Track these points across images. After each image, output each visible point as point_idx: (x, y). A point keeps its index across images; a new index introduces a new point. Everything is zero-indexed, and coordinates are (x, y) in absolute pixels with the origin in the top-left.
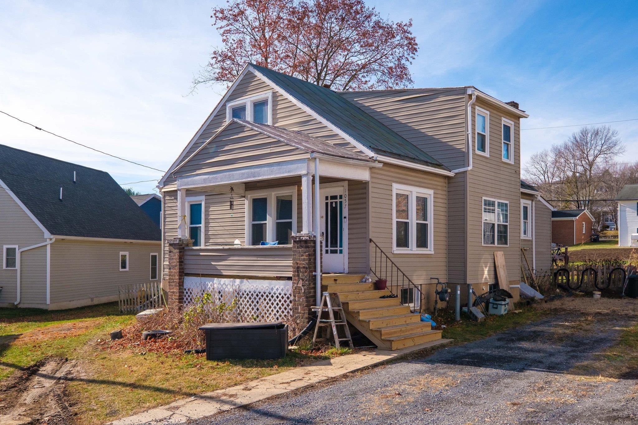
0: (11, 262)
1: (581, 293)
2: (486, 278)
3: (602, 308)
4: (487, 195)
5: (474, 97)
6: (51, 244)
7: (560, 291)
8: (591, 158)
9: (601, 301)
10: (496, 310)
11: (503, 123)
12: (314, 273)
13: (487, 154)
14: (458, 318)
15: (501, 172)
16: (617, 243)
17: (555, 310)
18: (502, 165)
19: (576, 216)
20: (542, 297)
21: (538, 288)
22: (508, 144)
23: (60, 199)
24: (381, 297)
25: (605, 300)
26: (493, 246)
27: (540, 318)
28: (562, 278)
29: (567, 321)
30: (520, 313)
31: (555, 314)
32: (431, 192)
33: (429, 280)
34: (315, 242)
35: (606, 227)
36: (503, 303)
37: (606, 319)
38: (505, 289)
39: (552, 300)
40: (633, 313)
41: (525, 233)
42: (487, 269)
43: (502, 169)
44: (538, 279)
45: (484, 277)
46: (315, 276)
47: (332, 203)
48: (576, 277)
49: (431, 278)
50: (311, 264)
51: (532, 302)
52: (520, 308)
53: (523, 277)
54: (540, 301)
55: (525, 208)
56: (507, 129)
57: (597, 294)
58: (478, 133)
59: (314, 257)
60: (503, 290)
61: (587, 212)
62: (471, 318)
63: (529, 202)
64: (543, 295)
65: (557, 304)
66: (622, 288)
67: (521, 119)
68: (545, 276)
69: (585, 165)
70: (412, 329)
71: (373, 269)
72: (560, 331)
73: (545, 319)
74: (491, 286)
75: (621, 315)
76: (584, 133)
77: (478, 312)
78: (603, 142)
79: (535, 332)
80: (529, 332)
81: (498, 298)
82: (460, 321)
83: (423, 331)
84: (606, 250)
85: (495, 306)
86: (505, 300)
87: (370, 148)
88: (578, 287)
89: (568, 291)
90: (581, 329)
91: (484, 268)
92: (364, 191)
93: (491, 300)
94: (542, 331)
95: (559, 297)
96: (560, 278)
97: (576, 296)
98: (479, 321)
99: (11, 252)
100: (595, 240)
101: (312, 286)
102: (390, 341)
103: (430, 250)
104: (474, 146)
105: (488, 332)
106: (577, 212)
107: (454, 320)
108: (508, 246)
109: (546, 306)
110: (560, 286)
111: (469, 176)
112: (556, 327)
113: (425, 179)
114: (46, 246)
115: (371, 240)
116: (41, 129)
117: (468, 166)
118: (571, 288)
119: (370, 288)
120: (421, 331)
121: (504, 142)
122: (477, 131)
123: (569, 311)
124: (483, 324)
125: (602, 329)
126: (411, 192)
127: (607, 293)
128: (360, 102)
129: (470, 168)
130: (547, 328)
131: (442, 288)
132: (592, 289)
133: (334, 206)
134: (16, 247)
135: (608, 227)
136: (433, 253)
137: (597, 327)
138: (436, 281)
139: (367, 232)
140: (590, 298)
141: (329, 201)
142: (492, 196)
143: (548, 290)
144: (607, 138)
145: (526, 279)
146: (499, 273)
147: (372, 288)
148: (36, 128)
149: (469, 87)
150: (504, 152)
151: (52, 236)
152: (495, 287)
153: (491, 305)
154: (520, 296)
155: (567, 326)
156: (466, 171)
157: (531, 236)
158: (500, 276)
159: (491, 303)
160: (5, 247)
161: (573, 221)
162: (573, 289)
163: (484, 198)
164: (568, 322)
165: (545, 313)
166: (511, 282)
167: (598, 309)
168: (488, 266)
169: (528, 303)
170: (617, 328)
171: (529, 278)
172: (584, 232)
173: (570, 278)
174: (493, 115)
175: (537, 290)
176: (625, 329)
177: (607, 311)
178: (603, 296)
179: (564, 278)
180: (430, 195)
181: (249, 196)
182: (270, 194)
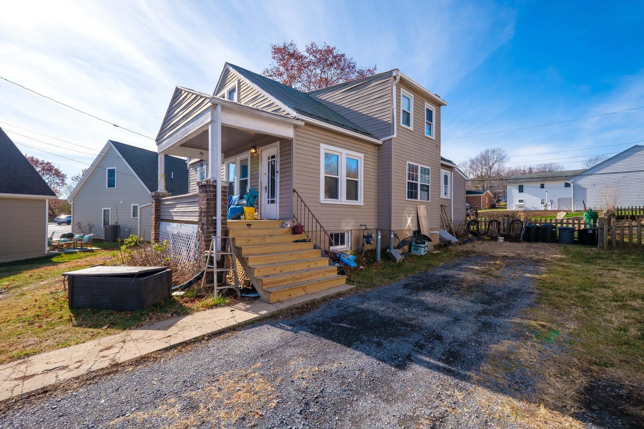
0: (135, 214)
1: (488, 238)
2: (409, 226)
3: (508, 251)
4: (411, 160)
5: (398, 78)
7: (472, 236)
8: (491, 164)
9: (505, 244)
10: (416, 251)
11: (426, 107)
12: (214, 218)
13: (411, 128)
14: (379, 259)
15: (424, 144)
16: (507, 208)
17: (467, 252)
18: (425, 139)
19: (482, 193)
20: (457, 241)
21: (454, 234)
22: (430, 124)
23: (172, 179)
24: (294, 242)
25: (508, 243)
26: (417, 200)
27: (453, 259)
28: (474, 227)
29: (476, 264)
30: (438, 253)
31: (467, 256)
32: (362, 155)
33: (359, 227)
34: (215, 187)
35: (499, 201)
36: (423, 245)
37: (514, 263)
38: (426, 234)
39: (465, 243)
40: (537, 257)
41: (445, 194)
42: (410, 218)
43: (425, 141)
44: (455, 227)
45: (407, 225)
46: (215, 220)
48: (483, 227)
49: (361, 225)
50: (210, 209)
51: (448, 245)
52: (438, 250)
53: (443, 226)
54: (455, 244)
55: (446, 177)
56: (430, 112)
57: (501, 239)
58: (403, 111)
59: (214, 202)
60: (424, 235)
61: (488, 191)
62: (391, 259)
63: (449, 172)
64: (458, 239)
65: (468, 247)
66: (520, 235)
67: (441, 107)
68: (460, 225)
69: (487, 168)
70: (310, 276)
71: (296, 216)
72: (470, 277)
73: (457, 261)
74: (415, 232)
75: (527, 259)
76: (487, 151)
77: (398, 255)
78: (497, 156)
79: (444, 277)
80: (439, 276)
81: (419, 241)
82: (380, 262)
83: (326, 276)
84: (501, 211)
85: (416, 248)
86: (424, 243)
87: (295, 109)
88: (485, 233)
89: (478, 236)
90: (491, 275)
91: (408, 217)
92: (288, 148)
93: (413, 243)
94: (452, 276)
95: (471, 241)
96: (472, 227)
97: (484, 240)
98: (398, 262)
99: (135, 208)
100: (493, 207)
101: (211, 229)
102: (268, 292)
103: (360, 202)
104: (398, 119)
105: (399, 276)
106: (483, 191)
107: (375, 260)
108: (430, 201)
109: (460, 248)
110: (472, 232)
111: (393, 143)
112: (466, 271)
113: (355, 144)
115: (294, 191)
116: (118, 126)
117: (393, 135)
118: (480, 234)
119: (286, 232)
120: (324, 276)
121: (427, 122)
122: (402, 109)
123: (479, 253)
124: (399, 265)
125: (513, 275)
126: (341, 153)
127: (508, 238)
128: (320, 97)
129: (395, 136)
130: (458, 272)
131: (368, 233)
132: (496, 235)
133: (273, 164)
134: (138, 205)
135: (500, 200)
136: (363, 204)
137: (508, 273)
138: (364, 228)
139: (291, 184)
140: (496, 242)
141: (270, 160)
142: (416, 162)
143: (463, 235)
144: (500, 154)
145: (445, 227)
146: (421, 222)
147: (289, 233)
148: (114, 125)
149: (394, 70)
150: (426, 130)
152: (418, 233)
153: (413, 247)
154: (440, 239)
155: (477, 270)
156: (392, 139)
157: (450, 196)
158: (422, 225)
159: (413, 245)
160: (132, 205)
161: (481, 196)
162: (481, 235)
163: (408, 162)
164: (478, 266)
165: (458, 255)
166: (431, 229)
167: (504, 252)
168: (411, 216)
169: (445, 245)
170: (528, 275)
171: (448, 227)
172: (487, 203)
173: (479, 227)
174: (416, 98)
175: (454, 236)
176: (537, 276)
177: (513, 255)
178: (505, 240)
179: (475, 227)
180: (360, 157)
181: (226, 162)
182: (236, 159)
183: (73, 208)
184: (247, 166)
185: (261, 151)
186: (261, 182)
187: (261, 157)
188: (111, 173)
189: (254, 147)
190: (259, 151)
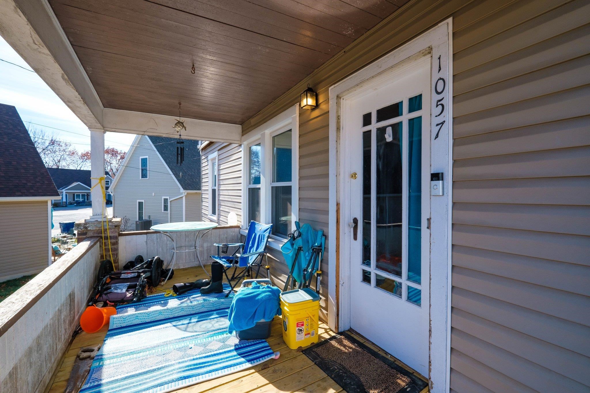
0: (166, 208)
6: (185, 196)
47: (381, 131)
99: (166, 200)
114: (182, 197)
133: (389, 137)
134: (168, 197)
141: (374, 126)
151: (184, 191)
160: (163, 197)
181: (245, 143)
182: (263, 135)
183: (114, 199)
184: (290, 151)
185: (338, 97)
186: (338, 204)
187: (338, 118)
188: (144, 162)
189: (312, 91)
190: (327, 101)
